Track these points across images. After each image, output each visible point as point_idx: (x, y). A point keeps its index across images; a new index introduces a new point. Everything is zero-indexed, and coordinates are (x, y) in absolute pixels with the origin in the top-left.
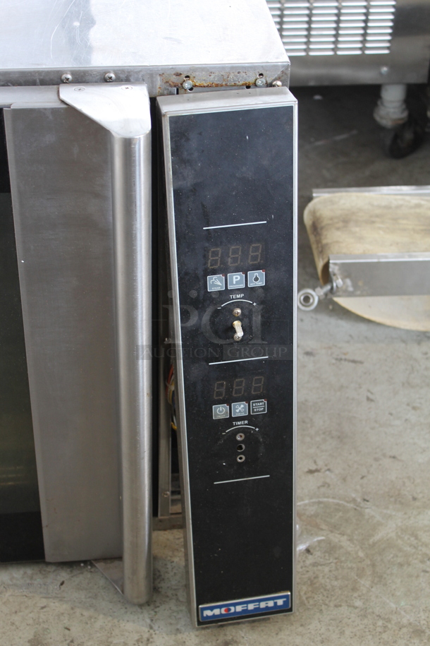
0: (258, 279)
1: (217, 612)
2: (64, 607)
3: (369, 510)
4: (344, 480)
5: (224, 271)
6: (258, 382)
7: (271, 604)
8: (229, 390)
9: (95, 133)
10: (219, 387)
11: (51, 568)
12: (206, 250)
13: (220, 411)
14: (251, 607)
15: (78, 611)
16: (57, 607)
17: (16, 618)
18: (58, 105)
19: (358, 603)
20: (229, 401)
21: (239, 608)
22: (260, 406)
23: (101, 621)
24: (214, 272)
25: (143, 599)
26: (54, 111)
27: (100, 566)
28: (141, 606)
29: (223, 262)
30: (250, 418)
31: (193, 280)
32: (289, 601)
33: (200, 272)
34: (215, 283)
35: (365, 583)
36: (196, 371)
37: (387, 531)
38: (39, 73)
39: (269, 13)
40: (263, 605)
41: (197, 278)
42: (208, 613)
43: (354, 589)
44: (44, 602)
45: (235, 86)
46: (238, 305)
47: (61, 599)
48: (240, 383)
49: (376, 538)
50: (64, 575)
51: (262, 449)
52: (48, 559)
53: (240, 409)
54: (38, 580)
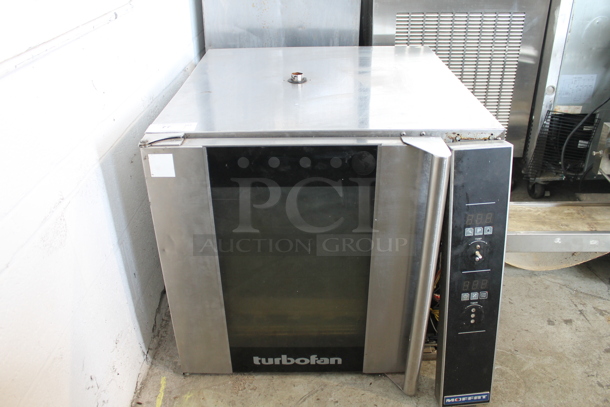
0: (489, 230)
1: (453, 400)
2: (373, 395)
3: (519, 356)
4: (504, 340)
5: (474, 226)
6: (485, 283)
7: (479, 397)
8: (470, 287)
9: (423, 156)
10: (466, 284)
11: (365, 376)
12: (466, 215)
13: (465, 297)
14: (470, 398)
15: (380, 398)
16: (369, 395)
17: (350, 399)
18: (402, 144)
19: (520, 400)
20: (469, 292)
21: (464, 399)
22: (484, 295)
23: (392, 403)
24: (469, 227)
25: (413, 393)
26: (401, 147)
27: (389, 376)
28: (411, 396)
29: (473, 222)
30: (479, 301)
31: (459, 230)
32: (488, 396)
33: (462, 227)
34: (469, 232)
35: (522, 391)
36: (456, 275)
37: (529, 366)
38: (391, 131)
39: (491, 115)
40: (475, 398)
41: (460, 229)
42: (448, 400)
43: (517, 394)
44: (363, 392)
45: (480, 140)
46: (479, 243)
47: (371, 391)
48: (476, 283)
49: (524, 369)
50: (371, 380)
51: (483, 317)
52: (364, 371)
53: (475, 296)
54: (359, 382)
